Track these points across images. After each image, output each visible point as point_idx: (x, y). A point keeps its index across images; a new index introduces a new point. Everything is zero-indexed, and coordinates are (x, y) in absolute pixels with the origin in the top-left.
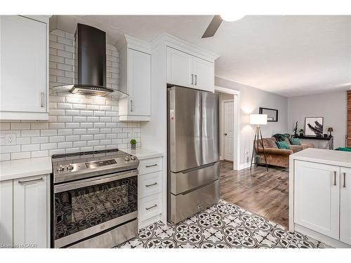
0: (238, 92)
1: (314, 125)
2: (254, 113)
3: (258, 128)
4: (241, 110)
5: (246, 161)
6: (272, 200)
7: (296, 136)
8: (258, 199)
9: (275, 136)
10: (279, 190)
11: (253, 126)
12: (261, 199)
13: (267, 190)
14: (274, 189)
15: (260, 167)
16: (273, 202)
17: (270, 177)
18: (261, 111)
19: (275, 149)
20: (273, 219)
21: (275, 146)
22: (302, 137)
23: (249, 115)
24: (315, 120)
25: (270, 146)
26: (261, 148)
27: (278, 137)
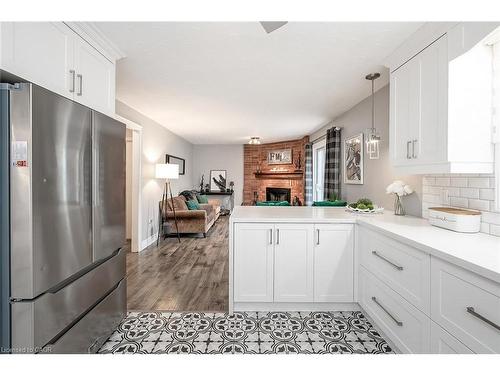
0: (138, 127)
1: (218, 179)
2: (159, 162)
3: (167, 184)
4: (143, 156)
5: (150, 233)
6: (198, 282)
7: (202, 193)
8: (181, 287)
9: (182, 194)
10: (201, 264)
11: (160, 181)
12: (185, 287)
13: (187, 270)
14: (195, 265)
15: (168, 239)
16: (200, 284)
17: (184, 250)
18: (168, 159)
19: (186, 211)
20: (208, 308)
21: (185, 207)
22: (208, 193)
23: (155, 164)
24: (219, 173)
25: (180, 208)
26: (170, 212)
27: (186, 195)
